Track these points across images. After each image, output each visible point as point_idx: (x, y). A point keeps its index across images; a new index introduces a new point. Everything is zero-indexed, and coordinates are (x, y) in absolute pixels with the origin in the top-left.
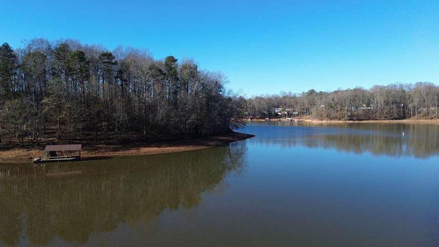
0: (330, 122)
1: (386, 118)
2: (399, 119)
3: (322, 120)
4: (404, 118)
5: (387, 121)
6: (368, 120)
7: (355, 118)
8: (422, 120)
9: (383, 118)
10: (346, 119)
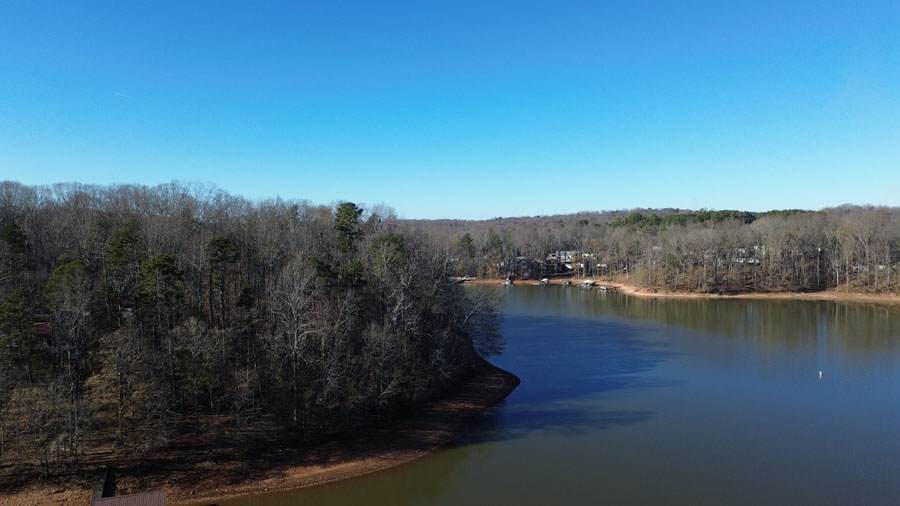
0: (671, 295)
1: (786, 288)
3: (656, 292)
4: (821, 286)
7: (721, 289)
8: (859, 295)
9: (779, 288)
10: (703, 290)
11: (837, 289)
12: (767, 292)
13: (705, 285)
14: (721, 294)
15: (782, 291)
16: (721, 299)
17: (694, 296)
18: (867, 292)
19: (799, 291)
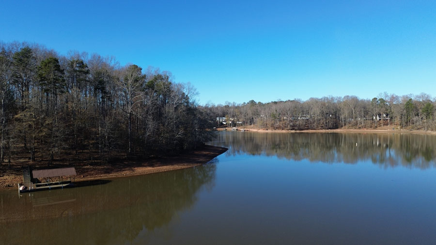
0: (274, 131)
1: (322, 128)
2: (333, 129)
3: (267, 130)
4: (337, 127)
5: (323, 131)
6: (307, 129)
7: (296, 128)
8: (352, 130)
9: (320, 128)
10: (288, 129)
11: (343, 128)
12: (315, 129)
13: (289, 126)
14: (296, 130)
15: (321, 129)
16: (296, 133)
17: (284, 131)
18: (355, 128)
19: (328, 129)
